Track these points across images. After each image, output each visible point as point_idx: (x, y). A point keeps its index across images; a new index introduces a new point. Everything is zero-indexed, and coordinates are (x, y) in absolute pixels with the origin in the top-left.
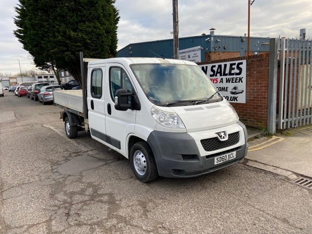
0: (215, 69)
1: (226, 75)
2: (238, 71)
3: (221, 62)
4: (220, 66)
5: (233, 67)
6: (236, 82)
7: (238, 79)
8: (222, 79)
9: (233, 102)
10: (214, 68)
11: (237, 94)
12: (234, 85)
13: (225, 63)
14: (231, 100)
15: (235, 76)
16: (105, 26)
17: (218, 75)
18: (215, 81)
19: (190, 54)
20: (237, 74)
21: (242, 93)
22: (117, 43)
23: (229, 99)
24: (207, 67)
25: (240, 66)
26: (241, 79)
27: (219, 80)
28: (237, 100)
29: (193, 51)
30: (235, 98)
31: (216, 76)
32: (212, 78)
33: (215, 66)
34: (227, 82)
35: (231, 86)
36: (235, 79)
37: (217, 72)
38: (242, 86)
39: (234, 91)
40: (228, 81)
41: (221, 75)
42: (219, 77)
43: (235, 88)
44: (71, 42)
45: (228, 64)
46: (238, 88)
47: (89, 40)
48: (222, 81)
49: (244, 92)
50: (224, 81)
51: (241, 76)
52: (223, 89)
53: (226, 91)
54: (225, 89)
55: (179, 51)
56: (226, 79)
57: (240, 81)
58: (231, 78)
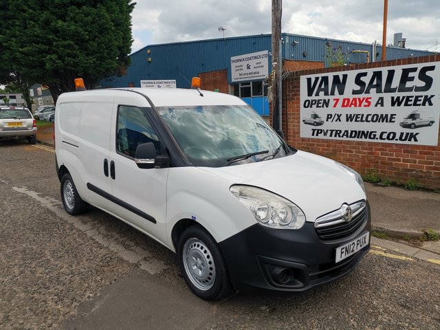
0: (367, 80)
1: (394, 90)
2: (423, 84)
3: (379, 66)
4: (378, 75)
5: (411, 75)
6: (415, 104)
7: (422, 99)
8: (382, 99)
9: (407, 142)
10: (362, 79)
11: (416, 127)
12: (411, 110)
13: (391, 68)
14: (401, 139)
15: (414, 94)
17: (373, 91)
18: (364, 103)
19: (249, 62)
20: (418, 89)
21: (429, 125)
23: (398, 137)
24: (345, 77)
25: (428, 73)
26: (428, 100)
27: (373, 102)
28: (416, 140)
29: (256, 58)
30: (413, 137)
31: (368, 92)
32: (357, 96)
33: (365, 74)
34: (393, 104)
35: (402, 112)
36: (413, 99)
37: (371, 86)
38: (430, 112)
39: (410, 121)
40: (396, 102)
41: (379, 91)
42: (374, 95)
43: (413, 116)
44: (58, 37)
46: (421, 117)
48: (381, 102)
49: (436, 125)
50: (387, 101)
51: (428, 93)
52: (383, 118)
53: (391, 121)
54: (389, 119)
55: (233, 58)
56: (393, 98)
57: (427, 102)
58: (404, 97)
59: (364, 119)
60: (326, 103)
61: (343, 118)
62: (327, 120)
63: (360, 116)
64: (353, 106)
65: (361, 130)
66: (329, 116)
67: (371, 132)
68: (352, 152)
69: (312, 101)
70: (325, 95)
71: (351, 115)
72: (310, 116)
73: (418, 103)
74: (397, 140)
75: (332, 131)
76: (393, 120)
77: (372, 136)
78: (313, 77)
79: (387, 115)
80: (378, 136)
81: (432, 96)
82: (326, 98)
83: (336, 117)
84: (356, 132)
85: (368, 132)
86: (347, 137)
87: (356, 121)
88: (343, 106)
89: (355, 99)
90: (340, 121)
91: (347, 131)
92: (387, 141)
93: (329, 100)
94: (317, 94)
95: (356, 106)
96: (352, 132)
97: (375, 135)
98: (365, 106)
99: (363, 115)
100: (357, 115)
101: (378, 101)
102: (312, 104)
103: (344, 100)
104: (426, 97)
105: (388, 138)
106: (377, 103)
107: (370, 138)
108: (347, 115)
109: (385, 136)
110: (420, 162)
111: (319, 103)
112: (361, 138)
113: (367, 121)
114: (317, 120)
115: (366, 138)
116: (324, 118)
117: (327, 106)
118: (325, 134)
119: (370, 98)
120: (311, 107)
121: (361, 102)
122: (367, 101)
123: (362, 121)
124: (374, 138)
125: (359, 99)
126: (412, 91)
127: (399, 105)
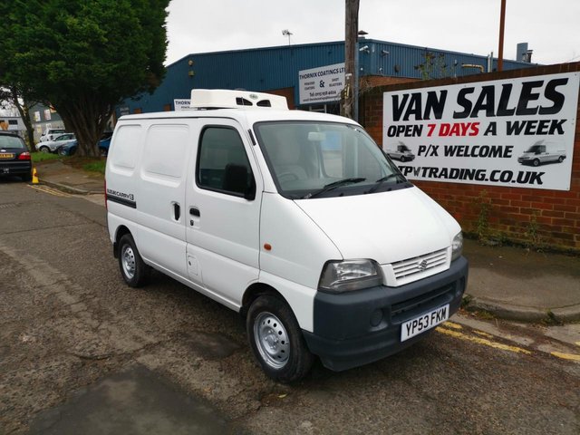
0: (473, 98)
1: (510, 113)
2: (550, 104)
3: (491, 79)
4: (489, 91)
5: (534, 91)
6: (539, 132)
7: (550, 124)
8: (493, 124)
9: (527, 185)
10: (468, 96)
11: (540, 164)
12: (534, 140)
13: (507, 81)
14: (519, 181)
15: (538, 117)
16: (140, 10)
17: (482, 113)
18: (470, 130)
19: (324, 78)
20: (544, 111)
21: (558, 161)
22: (165, 49)
23: (515, 177)
24: (444, 93)
25: (558, 89)
26: (557, 126)
27: (483, 128)
28: (540, 182)
30: (536, 177)
31: (475, 115)
32: (459, 121)
33: (471, 90)
34: (509, 133)
35: (521, 144)
36: (537, 125)
37: (479, 106)
38: (561, 144)
39: (532, 156)
40: (513, 129)
41: (490, 113)
42: (483, 119)
43: (536, 149)
45: (517, 84)
46: (548, 150)
47: (105, 36)
48: (492, 129)
49: (568, 162)
51: (558, 117)
52: (496, 151)
53: (506, 156)
54: (503, 152)
55: (302, 73)
56: (509, 123)
57: (556, 130)
58: (524, 122)
59: (469, 153)
60: (418, 130)
61: (441, 151)
62: (419, 154)
63: (464, 149)
64: (454, 134)
65: (465, 168)
66: (422, 149)
67: (479, 171)
68: (452, 198)
69: (399, 127)
70: (417, 119)
71: (451, 147)
72: (396, 149)
73: (544, 130)
74: (514, 182)
75: (425, 169)
76: (509, 154)
77: (480, 177)
78: (400, 94)
79: (500, 148)
80: (488, 176)
81: (563, 121)
82: (419, 123)
83: (432, 150)
84: (457, 170)
85: (474, 170)
86: (446, 177)
87: (458, 155)
88: (441, 134)
89: (457, 125)
90: (436, 155)
91: (445, 170)
92: (500, 184)
93: (422, 126)
94: (406, 118)
95: (458, 134)
96: (452, 170)
97: (484, 176)
98: (470, 134)
99: (467, 147)
100: (460, 147)
101: (489, 127)
102: (399, 132)
103: (443, 126)
104: (555, 121)
105: (502, 179)
106: (488, 131)
107: (477, 179)
108: (446, 147)
109: (497, 176)
110: (544, 213)
111: (408, 130)
112: (465, 178)
113: (473, 155)
114: (406, 154)
115: (471, 179)
116: (415, 151)
117: (419, 135)
118: (416, 173)
119: (478, 124)
120: (398, 136)
121: (465, 129)
122: (473, 128)
123: (466, 155)
124: (482, 179)
125: (463, 125)
126: (535, 113)
127: (517, 133)
